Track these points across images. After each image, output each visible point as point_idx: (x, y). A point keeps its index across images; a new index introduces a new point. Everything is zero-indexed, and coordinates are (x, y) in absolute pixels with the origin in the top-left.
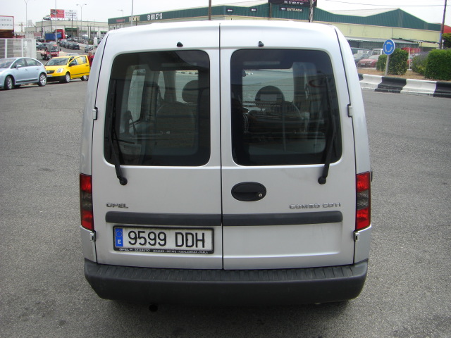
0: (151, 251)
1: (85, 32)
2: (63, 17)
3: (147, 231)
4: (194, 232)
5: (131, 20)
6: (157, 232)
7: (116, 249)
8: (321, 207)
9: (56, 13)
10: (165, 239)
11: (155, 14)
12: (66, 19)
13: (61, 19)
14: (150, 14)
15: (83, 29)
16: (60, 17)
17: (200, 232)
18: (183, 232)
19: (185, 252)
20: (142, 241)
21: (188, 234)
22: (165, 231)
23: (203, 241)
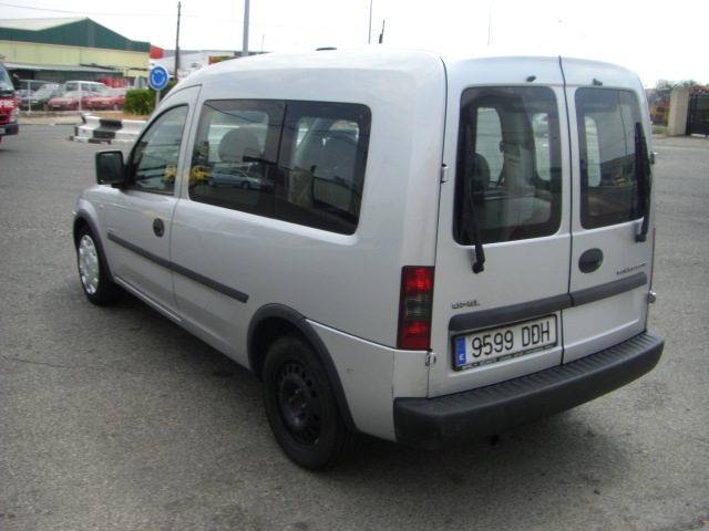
0: (498, 359)
3: (493, 334)
4: (538, 323)
6: (503, 332)
7: (457, 369)
8: (635, 269)
10: (511, 341)
17: (544, 322)
18: (530, 325)
19: (532, 350)
20: (487, 349)
21: (533, 327)
22: (512, 329)
23: (547, 332)
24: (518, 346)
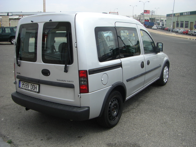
0: (26, 89)
1: (158, 20)
2: (149, 13)
3: (25, 83)
4: (35, 85)
5: (176, 15)
6: (27, 83)
7: (19, 88)
8: (67, 81)
9: (146, 11)
10: (28, 86)
11: (186, 12)
12: (150, 14)
13: (148, 14)
14: (184, 13)
15: (157, 18)
16: (148, 13)
17: (36, 85)
18: (33, 84)
19: (33, 91)
20: (24, 86)
21: (33, 85)
22: (29, 83)
23: (36, 88)
24: (30, 89)
